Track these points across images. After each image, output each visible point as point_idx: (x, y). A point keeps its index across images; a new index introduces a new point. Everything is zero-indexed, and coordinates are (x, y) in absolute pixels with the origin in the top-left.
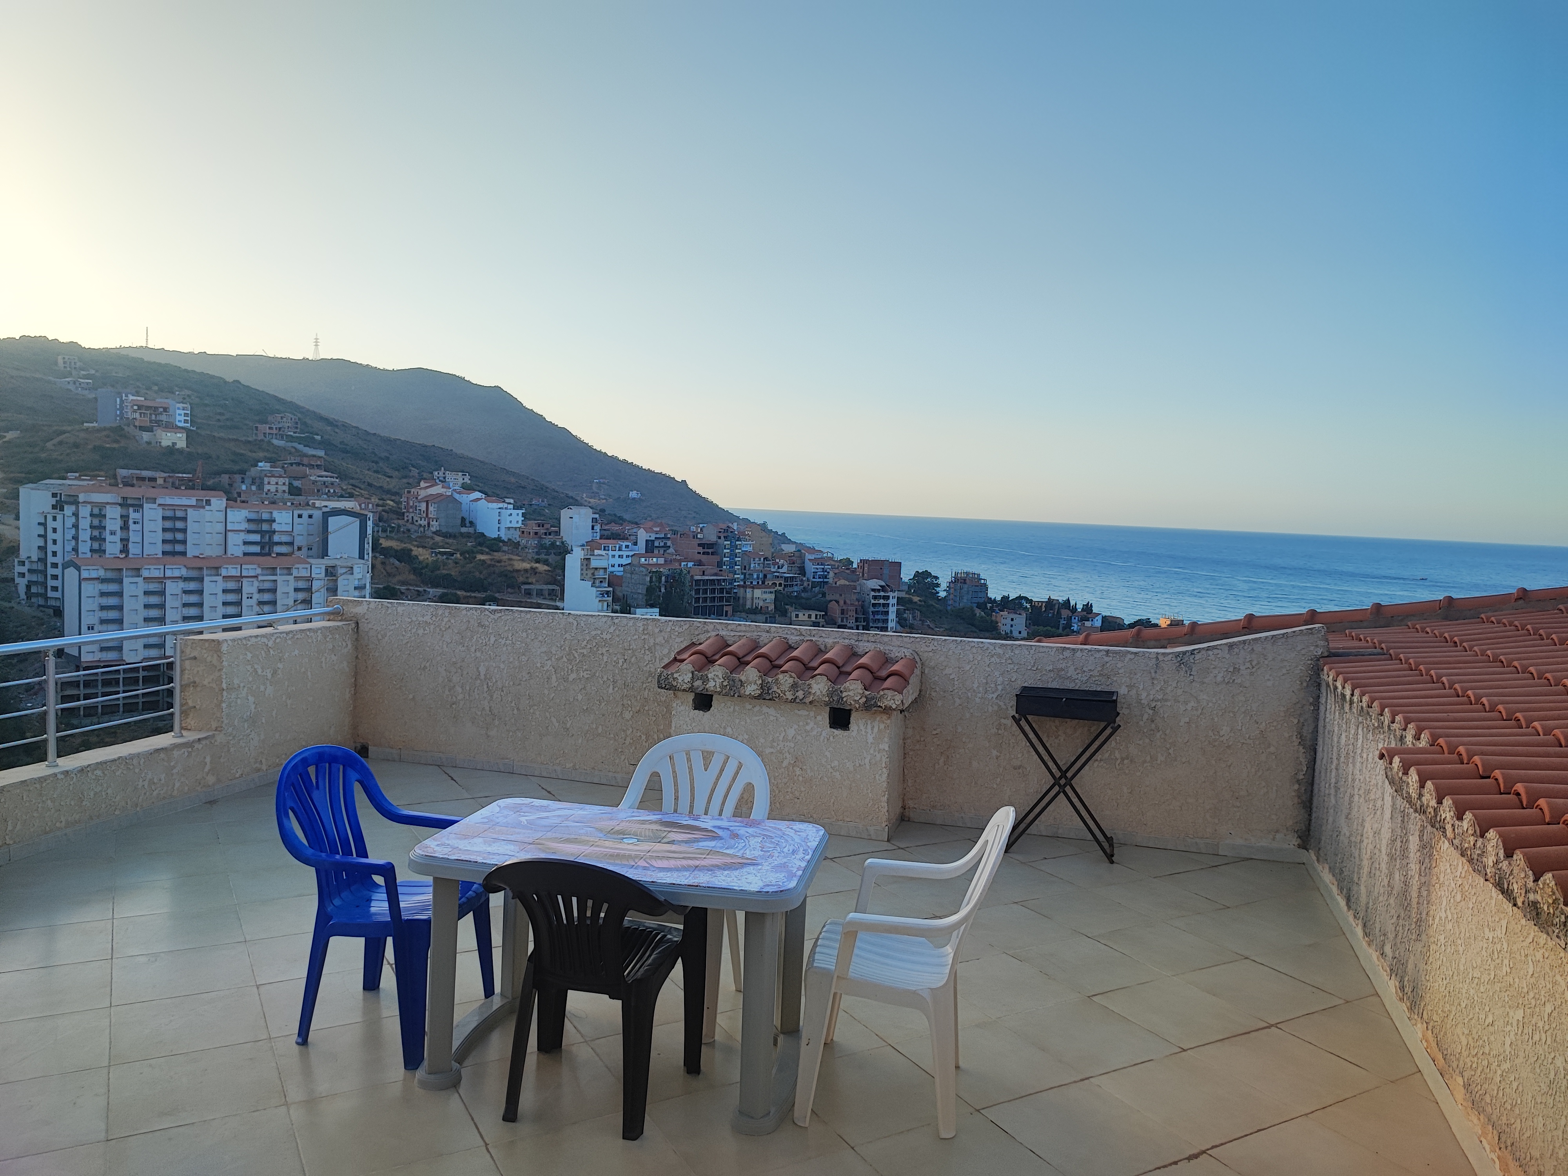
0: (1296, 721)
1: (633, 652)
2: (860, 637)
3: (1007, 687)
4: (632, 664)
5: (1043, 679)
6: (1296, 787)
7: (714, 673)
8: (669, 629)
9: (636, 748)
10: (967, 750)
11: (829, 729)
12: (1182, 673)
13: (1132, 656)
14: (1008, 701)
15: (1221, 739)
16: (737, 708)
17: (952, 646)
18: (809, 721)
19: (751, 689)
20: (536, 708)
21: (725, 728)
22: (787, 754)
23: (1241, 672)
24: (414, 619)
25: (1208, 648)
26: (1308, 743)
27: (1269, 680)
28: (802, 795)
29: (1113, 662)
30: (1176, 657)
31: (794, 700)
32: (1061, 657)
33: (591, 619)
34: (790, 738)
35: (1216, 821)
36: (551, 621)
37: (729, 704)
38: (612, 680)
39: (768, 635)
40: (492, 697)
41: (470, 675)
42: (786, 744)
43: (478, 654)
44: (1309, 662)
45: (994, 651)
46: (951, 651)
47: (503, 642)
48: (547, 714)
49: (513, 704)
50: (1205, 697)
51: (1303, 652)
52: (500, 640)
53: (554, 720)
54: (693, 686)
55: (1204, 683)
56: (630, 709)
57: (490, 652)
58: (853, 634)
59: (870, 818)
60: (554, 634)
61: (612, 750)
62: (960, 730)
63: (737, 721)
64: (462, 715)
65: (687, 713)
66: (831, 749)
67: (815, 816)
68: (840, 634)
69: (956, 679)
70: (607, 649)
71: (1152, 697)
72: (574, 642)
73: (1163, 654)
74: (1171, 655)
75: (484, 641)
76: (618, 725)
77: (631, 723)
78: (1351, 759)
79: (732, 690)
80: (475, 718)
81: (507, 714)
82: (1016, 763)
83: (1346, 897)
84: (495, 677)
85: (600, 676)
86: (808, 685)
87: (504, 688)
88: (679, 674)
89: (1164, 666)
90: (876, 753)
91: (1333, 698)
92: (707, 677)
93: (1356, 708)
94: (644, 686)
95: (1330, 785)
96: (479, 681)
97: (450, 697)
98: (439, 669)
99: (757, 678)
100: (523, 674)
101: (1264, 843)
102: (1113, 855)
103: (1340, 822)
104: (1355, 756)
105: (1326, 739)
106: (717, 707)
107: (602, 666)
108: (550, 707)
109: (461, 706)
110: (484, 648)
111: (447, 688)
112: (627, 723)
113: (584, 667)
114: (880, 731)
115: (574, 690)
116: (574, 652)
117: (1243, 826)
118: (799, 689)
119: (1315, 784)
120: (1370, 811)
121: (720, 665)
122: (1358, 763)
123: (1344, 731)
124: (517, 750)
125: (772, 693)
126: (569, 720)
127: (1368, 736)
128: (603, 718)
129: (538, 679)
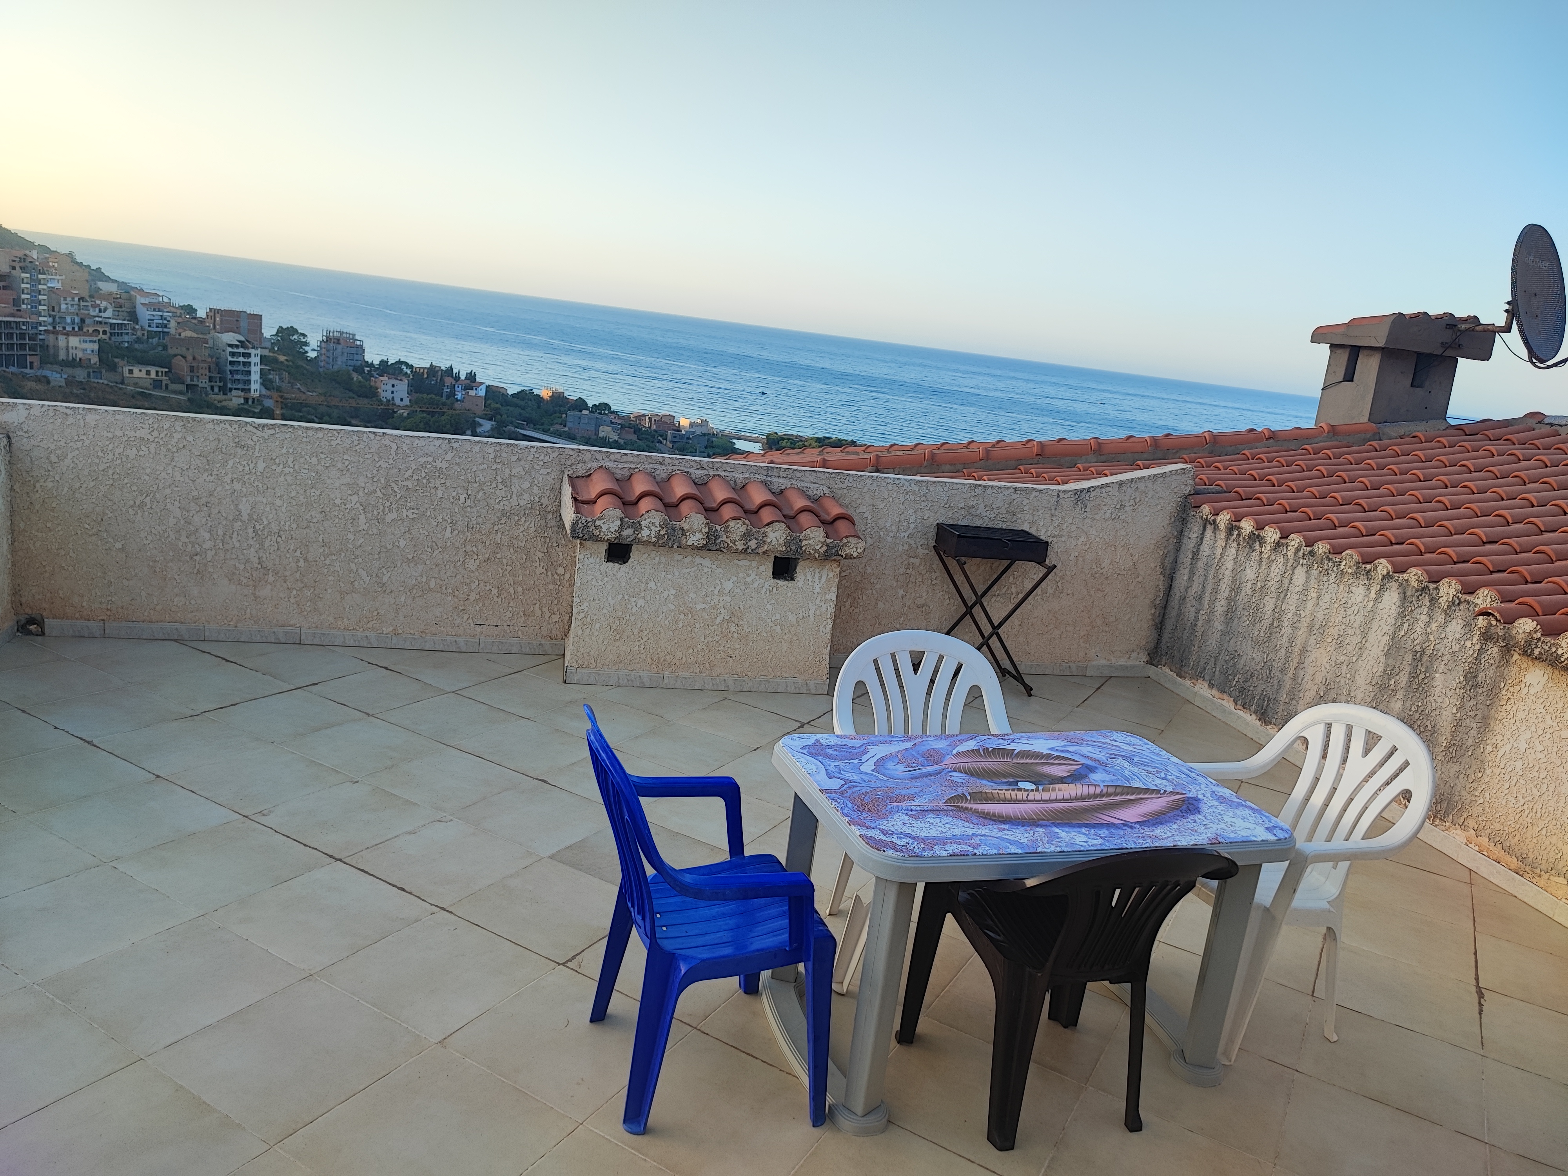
0: (1161, 553)
1: (480, 485)
2: (769, 472)
3: (919, 525)
4: (479, 501)
5: (954, 517)
6: (1153, 611)
7: (649, 520)
8: (530, 458)
9: (484, 604)
10: (874, 591)
11: (772, 580)
13: (1037, 494)
14: (918, 540)
15: (1102, 571)
16: (663, 559)
17: (868, 482)
18: (751, 572)
19: (696, 539)
20: (334, 558)
21: (647, 583)
22: (722, 610)
23: (1126, 509)
24: (119, 433)
25: (1102, 486)
26: (1168, 572)
27: (1146, 516)
28: (737, 652)
29: (1020, 499)
30: (1075, 494)
31: (745, 551)
32: (973, 494)
33: (417, 441)
34: (727, 591)
35: (1087, 646)
36: (356, 443)
37: (653, 554)
38: (449, 521)
39: (663, 467)
40: (262, 544)
41: (224, 514)
42: (722, 598)
43: (237, 486)
44: (1179, 499)
45: (910, 488)
46: (866, 488)
47: (279, 469)
48: (352, 566)
49: (298, 553)
50: (1094, 532)
51: (1176, 490)
52: (274, 467)
53: (360, 571)
54: (620, 535)
55: (1094, 519)
56: (476, 557)
57: (256, 483)
58: (762, 467)
59: (811, 672)
60: (362, 460)
61: (451, 609)
62: (869, 570)
63: (664, 574)
64: (212, 570)
65: (597, 566)
66: (773, 602)
67: (749, 674)
68: (748, 467)
69: (869, 518)
70: (442, 481)
71: (1049, 534)
72: (392, 472)
73: (1064, 491)
74: (1070, 493)
75: (247, 468)
76: (457, 577)
77: (477, 574)
78: (1274, 595)
79: (670, 539)
80: (234, 574)
81: (287, 567)
82: (920, 601)
83: (1256, 712)
84: (267, 518)
85: (433, 516)
86: (763, 533)
87: (282, 533)
88: (602, 521)
89: (1064, 502)
90: (823, 604)
91: (1222, 535)
92: (640, 525)
93: (1293, 550)
94: (496, 528)
95: (1212, 612)
96: (239, 523)
97: (190, 546)
98: (169, 506)
99: (703, 526)
100: (314, 513)
101: (1122, 662)
102: (1031, 689)
103: (1239, 647)
104: (1284, 592)
105: (1201, 570)
106: (637, 559)
107: (435, 503)
108: (357, 557)
109: (209, 558)
110: (247, 477)
111: (184, 534)
112: (472, 575)
113: (409, 505)
114: (828, 580)
115: (393, 534)
116: (393, 484)
117: (1107, 648)
118: (752, 537)
119: (1169, 608)
120: (1326, 644)
121: (656, 511)
122: (1292, 599)
123: (1254, 568)
124: (305, 613)
125: (720, 543)
126: (385, 573)
127: (1325, 579)
128: (437, 568)
129: (337, 520)
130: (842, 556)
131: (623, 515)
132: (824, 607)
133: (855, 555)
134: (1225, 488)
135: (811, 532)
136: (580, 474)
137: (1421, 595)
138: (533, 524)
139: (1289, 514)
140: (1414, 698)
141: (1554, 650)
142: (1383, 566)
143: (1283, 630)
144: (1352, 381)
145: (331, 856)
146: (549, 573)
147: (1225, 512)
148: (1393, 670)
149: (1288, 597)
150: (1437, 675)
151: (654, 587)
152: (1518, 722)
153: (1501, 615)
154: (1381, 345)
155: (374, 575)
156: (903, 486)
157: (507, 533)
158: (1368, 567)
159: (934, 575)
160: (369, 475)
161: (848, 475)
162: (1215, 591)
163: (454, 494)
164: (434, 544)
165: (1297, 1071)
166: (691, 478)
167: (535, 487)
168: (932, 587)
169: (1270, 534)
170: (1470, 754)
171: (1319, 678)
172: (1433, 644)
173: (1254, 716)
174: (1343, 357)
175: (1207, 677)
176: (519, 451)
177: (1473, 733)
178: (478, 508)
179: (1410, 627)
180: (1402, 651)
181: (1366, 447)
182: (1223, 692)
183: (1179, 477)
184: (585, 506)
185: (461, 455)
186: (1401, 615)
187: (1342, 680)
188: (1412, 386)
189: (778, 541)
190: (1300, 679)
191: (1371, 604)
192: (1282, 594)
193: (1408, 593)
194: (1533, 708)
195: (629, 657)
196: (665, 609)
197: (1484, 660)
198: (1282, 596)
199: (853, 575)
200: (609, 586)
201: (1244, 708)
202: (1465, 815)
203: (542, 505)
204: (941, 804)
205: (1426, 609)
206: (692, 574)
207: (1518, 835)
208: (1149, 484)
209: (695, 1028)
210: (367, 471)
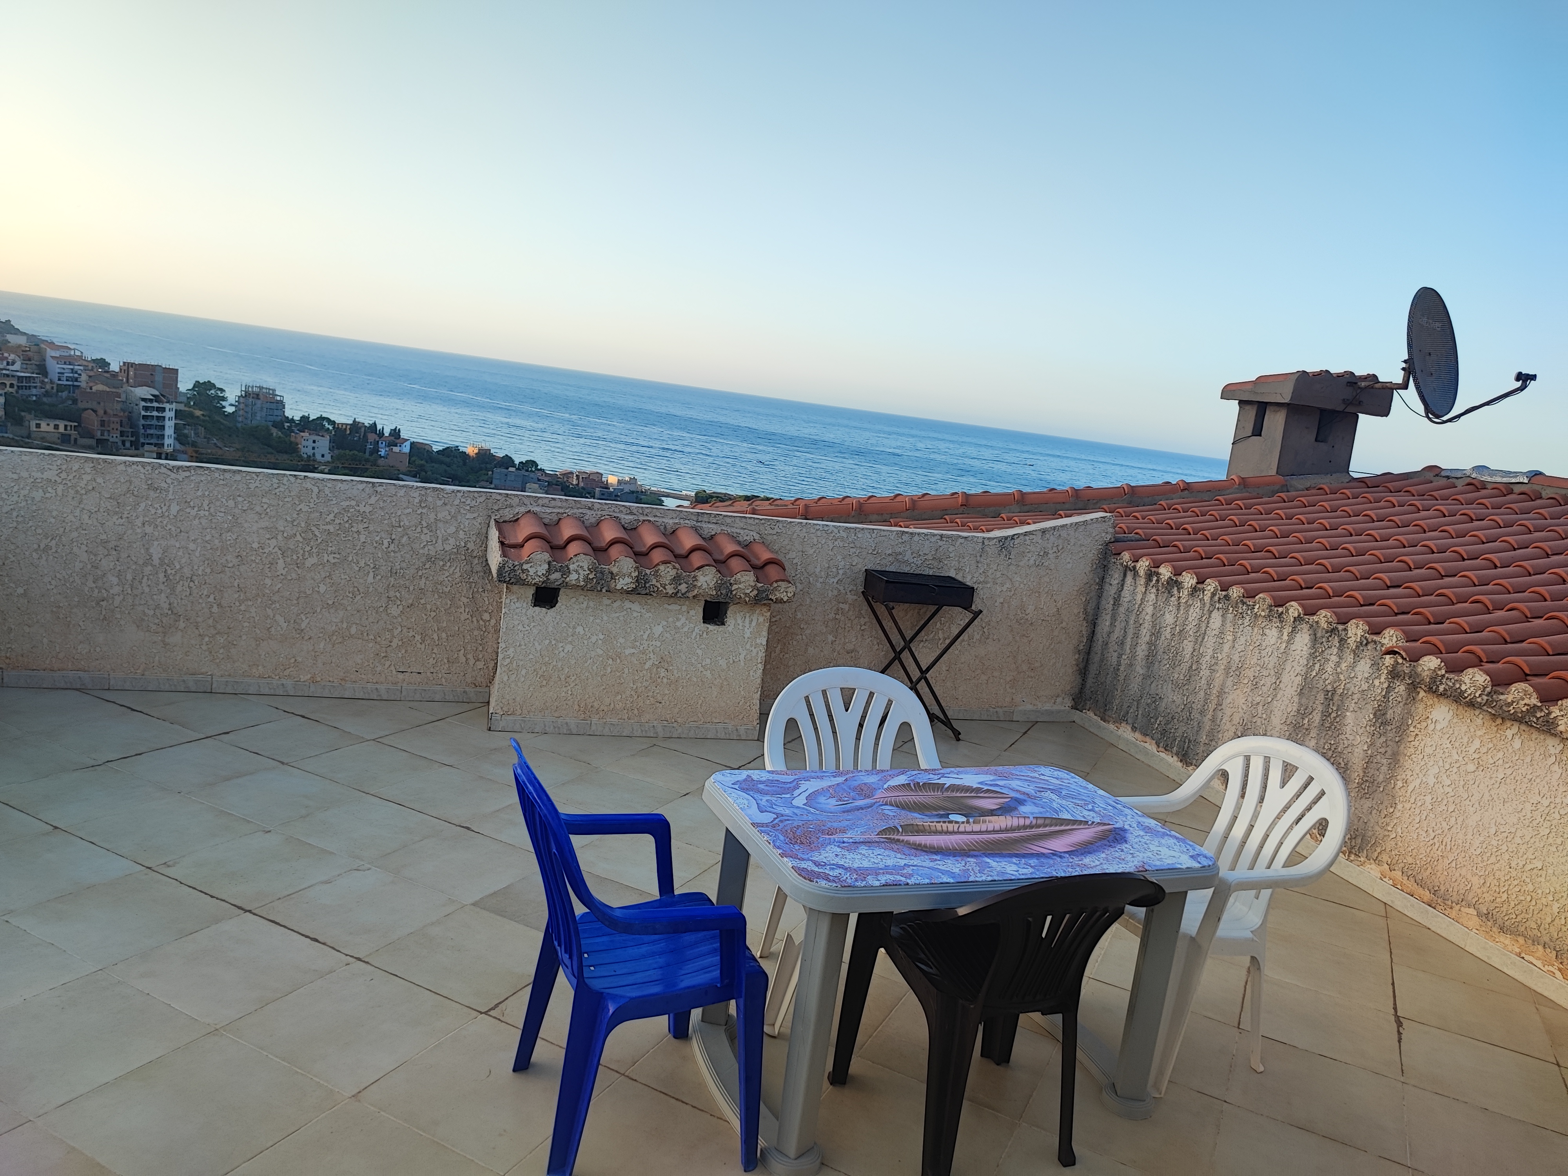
0: (1084, 599)
1: (404, 530)
2: (700, 518)
3: (848, 571)
4: (403, 545)
5: (882, 563)
6: (1077, 656)
7: (577, 564)
8: (457, 502)
9: (406, 651)
10: (804, 637)
11: (703, 625)
12: (1002, 557)
13: (962, 541)
15: (1026, 617)
16: (591, 604)
17: (797, 528)
18: (680, 616)
19: (624, 583)
20: (250, 603)
21: (574, 628)
22: (652, 655)
23: (1049, 555)
24: (25, 474)
25: (1026, 534)
26: (1090, 618)
27: (1069, 563)
28: (666, 698)
29: (945, 546)
30: (999, 542)
31: (675, 595)
32: (900, 540)
33: (340, 485)
34: (657, 636)
35: (1014, 691)
36: (275, 486)
37: (581, 599)
38: (372, 566)
39: (592, 512)
40: (173, 589)
41: (134, 558)
42: (651, 643)
43: (149, 529)
44: (1100, 547)
45: (839, 535)
46: (795, 534)
47: (193, 512)
48: (269, 612)
49: (211, 599)
50: (1018, 579)
51: (1097, 538)
52: (188, 510)
53: (278, 617)
54: (548, 579)
55: (1019, 566)
56: (399, 603)
57: (169, 526)
58: (692, 513)
59: (741, 717)
60: (281, 503)
61: (372, 655)
62: (799, 615)
63: (592, 618)
64: (119, 616)
65: (524, 611)
66: (703, 646)
67: (679, 720)
68: (678, 513)
69: (799, 564)
70: (365, 525)
71: (975, 580)
72: (312, 516)
73: (989, 538)
74: (995, 540)
75: (159, 511)
76: (380, 623)
77: (400, 620)
78: (1192, 639)
79: (599, 583)
80: (143, 620)
81: (200, 613)
82: (850, 647)
83: (1177, 754)
84: (179, 562)
85: (355, 561)
86: (693, 577)
87: (195, 578)
88: (530, 565)
89: (988, 550)
90: (753, 648)
91: (1142, 581)
92: (568, 569)
93: (1209, 595)
94: (420, 573)
95: (1134, 656)
96: (150, 568)
97: (97, 591)
98: (75, 549)
99: (633, 570)
100: (229, 558)
101: (1048, 707)
102: (960, 734)
103: (1160, 690)
104: (1202, 636)
105: (1122, 616)
106: (565, 603)
107: (358, 548)
108: (274, 602)
109: (116, 603)
110: (159, 520)
111: (91, 578)
112: (395, 621)
113: (330, 549)
114: (758, 624)
115: (313, 579)
116: (313, 528)
117: (1033, 693)
118: (682, 581)
119: (1092, 654)
120: (1242, 685)
121: (584, 554)
122: (1210, 642)
123: (1173, 613)
124: (218, 661)
125: (650, 587)
126: (304, 618)
127: (1240, 622)
128: (358, 614)
129: (254, 565)
130: (772, 600)
131: (550, 559)
132: (755, 651)
133: (785, 599)
134: (1143, 537)
135: (742, 576)
136: (507, 519)
137: (1330, 636)
138: (458, 569)
139: (1205, 560)
140: (1327, 737)
141: (1458, 686)
142: (1294, 609)
143: (1202, 673)
144: (1260, 435)
145: (239, 908)
146: (474, 619)
147: (1144, 559)
148: (1306, 709)
149: (1205, 640)
150: (1348, 714)
151: (582, 632)
152: (1426, 757)
153: (1407, 654)
154: (1287, 400)
155: (292, 622)
156: (831, 533)
157: (431, 578)
158: (1280, 610)
159: (862, 621)
160: (289, 519)
161: (778, 521)
162: (1137, 635)
163: (377, 538)
164: (356, 589)
165: (1225, 1102)
166: (621, 523)
167: (461, 532)
168: (861, 632)
169: (1187, 579)
170: (1381, 790)
171: (1236, 719)
172: (1343, 684)
173: (1175, 758)
174: (1252, 412)
175: (1130, 721)
176: (445, 495)
177: (1384, 769)
178: (402, 553)
179: (1322, 668)
180: (1315, 690)
181: (1275, 498)
182: (1145, 735)
183: (1099, 525)
184: (512, 550)
185: (385, 499)
186: (1313, 656)
187: (1259, 720)
188: (1316, 440)
189: (708, 585)
190: (1219, 720)
191: (1284, 645)
192: (1200, 637)
193: (1319, 635)
194: (1440, 743)
195: (556, 703)
196: (593, 654)
197: (1391, 698)
198: (1200, 639)
199: (783, 620)
200: (535, 631)
201: (1166, 750)
202: (1379, 850)
203: (467, 550)
204: (874, 837)
205: (1336, 650)
206: (621, 618)
207: (1430, 868)
208: (1072, 532)
209: (623, 1075)
210: (286, 514)
